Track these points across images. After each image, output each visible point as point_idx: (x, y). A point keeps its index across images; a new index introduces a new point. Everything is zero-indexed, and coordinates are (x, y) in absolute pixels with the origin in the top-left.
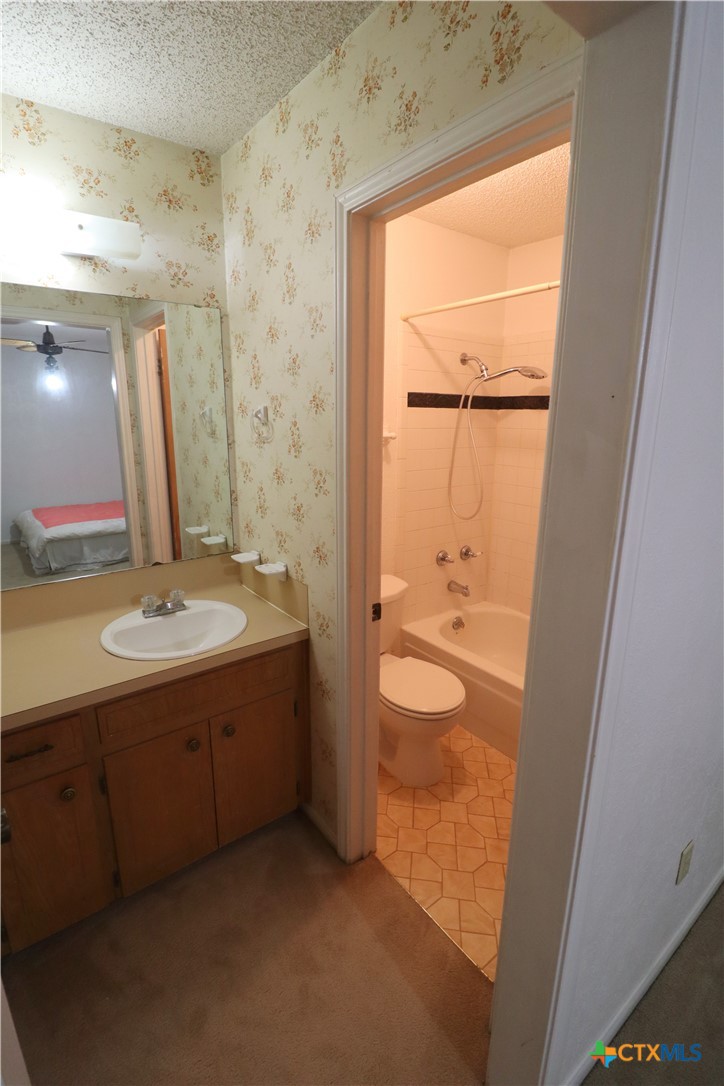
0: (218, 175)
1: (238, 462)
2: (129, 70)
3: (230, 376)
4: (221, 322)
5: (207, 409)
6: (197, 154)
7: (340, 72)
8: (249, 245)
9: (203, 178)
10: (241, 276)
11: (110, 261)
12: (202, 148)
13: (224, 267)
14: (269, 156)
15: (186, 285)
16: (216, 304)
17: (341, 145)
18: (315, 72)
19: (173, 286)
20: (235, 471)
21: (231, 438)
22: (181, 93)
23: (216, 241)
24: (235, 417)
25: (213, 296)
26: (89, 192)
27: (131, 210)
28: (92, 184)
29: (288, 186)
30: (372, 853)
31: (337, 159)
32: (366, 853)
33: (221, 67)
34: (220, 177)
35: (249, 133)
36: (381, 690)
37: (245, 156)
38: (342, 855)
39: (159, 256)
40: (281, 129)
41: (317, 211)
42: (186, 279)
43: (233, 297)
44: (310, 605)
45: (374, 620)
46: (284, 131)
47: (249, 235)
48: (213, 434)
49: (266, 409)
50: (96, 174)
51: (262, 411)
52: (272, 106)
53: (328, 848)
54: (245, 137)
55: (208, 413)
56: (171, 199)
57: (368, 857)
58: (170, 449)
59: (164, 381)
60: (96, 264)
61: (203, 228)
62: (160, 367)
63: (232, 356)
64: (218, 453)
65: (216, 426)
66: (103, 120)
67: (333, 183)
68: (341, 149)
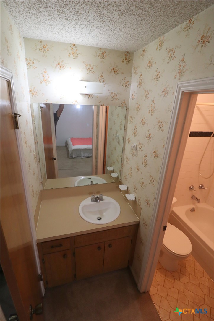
0: (132, 60)
1: (125, 156)
2: (105, 34)
3: (127, 128)
4: (126, 111)
5: (118, 134)
6: (126, 53)
7: (190, 30)
8: (140, 88)
9: (127, 62)
10: (135, 98)
11: (94, 94)
12: (128, 51)
13: (130, 92)
14: (152, 58)
15: (116, 100)
16: (125, 105)
17: (184, 62)
18: (178, 28)
19: (112, 100)
20: (124, 158)
21: (124, 148)
22: (123, 38)
23: (128, 84)
24: (126, 142)
25: (124, 103)
26: (90, 72)
27: (102, 76)
28: (91, 69)
29: (158, 72)
30: (148, 291)
31: (182, 68)
32: (146, 291)
33: (139, 29)
34: (133, 60)
35: (146, 47)
36: (163, 242)
37: (143, 55)
38: (139, 289)
39: (109, 91)
40: (159, 48)
41: (168, 86)
42: (117, 98)
43: (132, 104)
44: (141, 214)
45: (163, 230)
46: (160, 50)
47: (140, 84)
48: (119, 142)
49: (137, 145)
50: (92, 66)
51: (135, 146)
52: (156, 39)
53: (135, 285)
54: (144, 48)
55: (118, 136)
56: (115, 71)
57: (147, 293)
58: (106, 137)
59: (107, 115)
60: (89, 96)
61: (124, 79)
62: (106, 110)
63: (128, 122)
64: (119, 149)
65: (120, 141)
66: (96, 47)
67: (178, 77)
68: (184, 64)
